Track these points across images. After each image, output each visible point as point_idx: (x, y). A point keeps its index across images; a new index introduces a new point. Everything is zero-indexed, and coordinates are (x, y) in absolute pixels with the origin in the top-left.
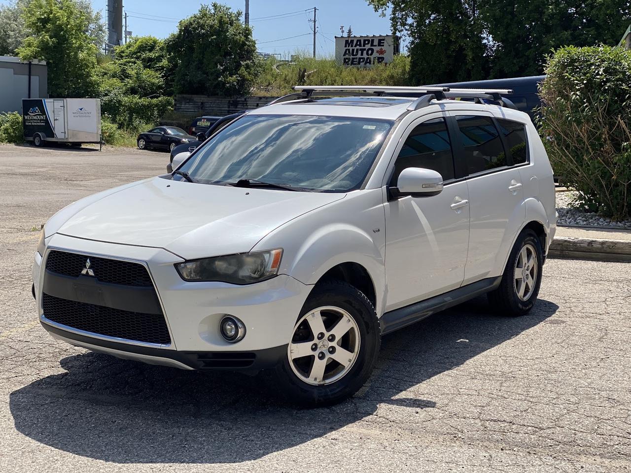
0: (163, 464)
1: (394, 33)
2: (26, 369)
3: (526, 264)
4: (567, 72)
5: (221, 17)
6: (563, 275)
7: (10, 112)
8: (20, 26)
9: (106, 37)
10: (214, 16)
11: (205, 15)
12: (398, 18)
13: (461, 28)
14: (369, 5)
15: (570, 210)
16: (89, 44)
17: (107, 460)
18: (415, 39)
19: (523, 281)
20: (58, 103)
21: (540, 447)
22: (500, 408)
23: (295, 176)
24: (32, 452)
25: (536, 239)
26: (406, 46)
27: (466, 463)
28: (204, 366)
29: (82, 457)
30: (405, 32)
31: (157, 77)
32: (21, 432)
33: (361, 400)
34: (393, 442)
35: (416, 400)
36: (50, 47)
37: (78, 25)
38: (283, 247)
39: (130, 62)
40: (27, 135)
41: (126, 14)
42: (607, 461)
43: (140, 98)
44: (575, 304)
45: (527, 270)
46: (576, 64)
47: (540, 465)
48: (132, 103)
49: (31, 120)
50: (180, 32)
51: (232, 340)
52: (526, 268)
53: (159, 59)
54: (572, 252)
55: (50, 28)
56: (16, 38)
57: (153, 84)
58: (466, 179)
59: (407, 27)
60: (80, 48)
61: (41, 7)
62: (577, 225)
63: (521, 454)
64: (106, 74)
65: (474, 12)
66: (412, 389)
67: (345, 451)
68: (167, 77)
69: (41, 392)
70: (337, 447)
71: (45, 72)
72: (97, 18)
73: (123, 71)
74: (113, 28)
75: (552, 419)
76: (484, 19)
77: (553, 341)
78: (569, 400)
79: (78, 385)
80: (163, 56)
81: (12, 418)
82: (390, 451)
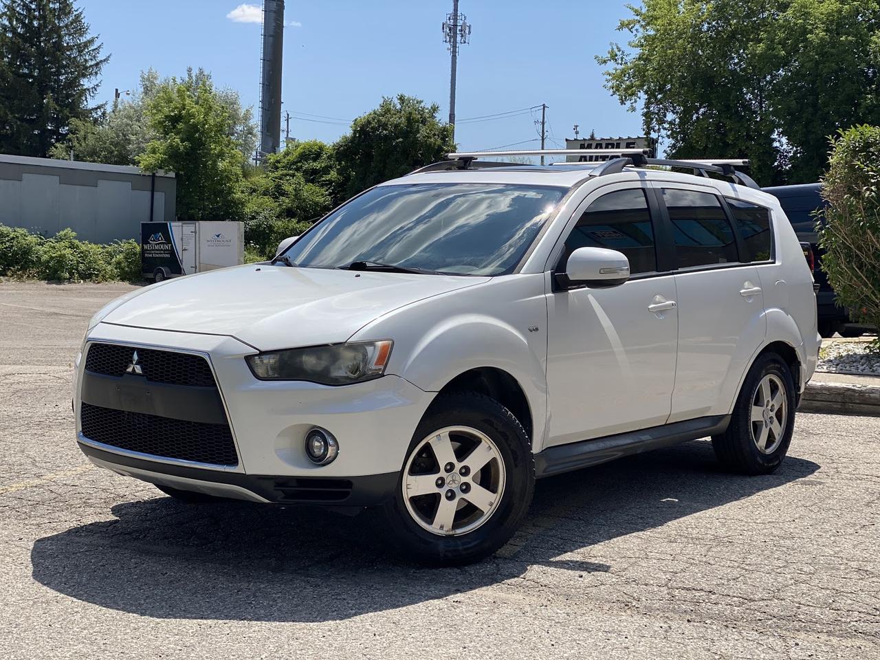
0: (216, 621)
1: (648, 133)
2: (64, 515)
3: (768, 401)
4: (859, 160)
5: (410, 113)
6: (838, 433)
7: (124, 240)
8: (145, 128)
9: (257, 143)
10: (400, 113)
11: (389, 110)
12: (654, 113)
13: (742, 126)
14: (612, 95)
15: (867, 356)
16: (233, 150)
17: (142, 614)
18: (677, 141)
19: (764, 426)
20: (188, 228)
21: (745, 620)
22: (699, 575)
23: (427, 257)
24: (47, 602)
25: (785, 368)
26: (665, 151)
27: (632, 633)
28: (284, 498)
29: (111, 610)
30: (663, 132)
31: (322, 195)
32: (39, 581)
33: (507, 561)
34: (538, 607)
35: (583, 563)
36: (181, 153)
37: (218, 124)
38: (394, 340)
39: (288, 175)
40: (145, 271)
41: (288, 115)
42: (834, 640)
43: (298, 222)
44: (844, 465)
45: (772, 410)
46: (872, 149)
47: (737, 640)
48: (287, 228)
49: (152, 250)
50: (355, 133)
51: (320, 461)
52: (769, 407)
53: (326, 170)
54: (857, 405)
55: (182, 128)
56: (139, 144)
57: (317, 204)
58: (673, 274)
59: (666, 126)
60: (221, 155)
61: (170, 101)
62: (873, 373)
63: (715, 627)
64: (254, 191)
65: (761, 103)
66: (582, 550)
67: (468, 615)
68: (336, 194)
69: (77, 539)
70: (458, 610)
71: (173, 188)
72: (247, 118)
73: (278, 187)
74: (268, 131)
75: (769, 590)
76: (774, 113)
77: (800, 504)
78: (801, 570)
79: (129, 534)
80: (331, 167)
81: (31, 566)
82: (531, 617)
